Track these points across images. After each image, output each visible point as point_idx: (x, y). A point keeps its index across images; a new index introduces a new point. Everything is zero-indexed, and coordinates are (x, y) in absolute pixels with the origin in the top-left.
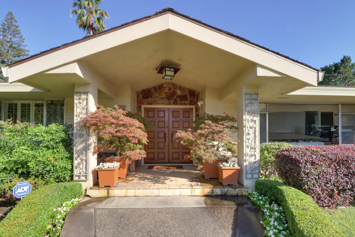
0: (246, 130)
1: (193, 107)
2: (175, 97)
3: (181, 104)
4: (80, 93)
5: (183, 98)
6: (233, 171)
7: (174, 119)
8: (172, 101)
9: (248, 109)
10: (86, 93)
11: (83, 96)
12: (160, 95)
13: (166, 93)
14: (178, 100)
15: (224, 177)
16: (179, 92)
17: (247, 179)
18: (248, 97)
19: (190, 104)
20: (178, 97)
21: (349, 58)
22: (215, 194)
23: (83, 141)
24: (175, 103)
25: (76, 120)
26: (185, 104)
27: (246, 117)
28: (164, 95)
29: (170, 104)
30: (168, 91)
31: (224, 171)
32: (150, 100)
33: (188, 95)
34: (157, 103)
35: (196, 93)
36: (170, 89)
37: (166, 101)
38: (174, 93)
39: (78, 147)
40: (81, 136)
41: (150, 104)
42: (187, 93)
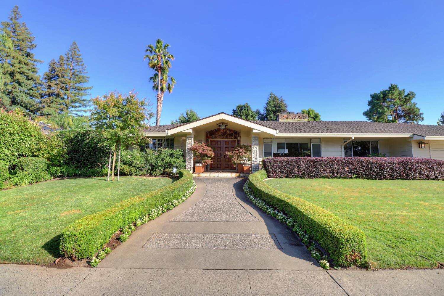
0: (253, 152)
1: (237, 140)
2: (226, 135)
3: (229, 138)
5: (231, 135)
6: (248, 168)
7: (226, 146)
8: (225, 137)
9: (254, 143)
10: (191, 138)
11: (190, 139)
12: (219, 134)
13: (222, 132)
14: (228, 136)
15: (244, 170)
16: (228, 132)
17: (253, 170)
18: (254, 138)
19: (234, 138)
20: (228, 134)
21: (396, 86)
22: (240, 176)
23: (190, 155)
24: (227, 138)
25: (187, 147)
26: (232, 138)
27: (253, 146)
28: (220, 134)
29: (224, 138)
30: (223, 131)
31: (244, 167)
32: (213, 136)
33: (233, 134)
34: (216, 138)
35: (238, 132)
36: (224, 131)
37: (222, 137)
38: (226, 133)
39: (188, 157)
40: (189, 153)
42: (233, 132)
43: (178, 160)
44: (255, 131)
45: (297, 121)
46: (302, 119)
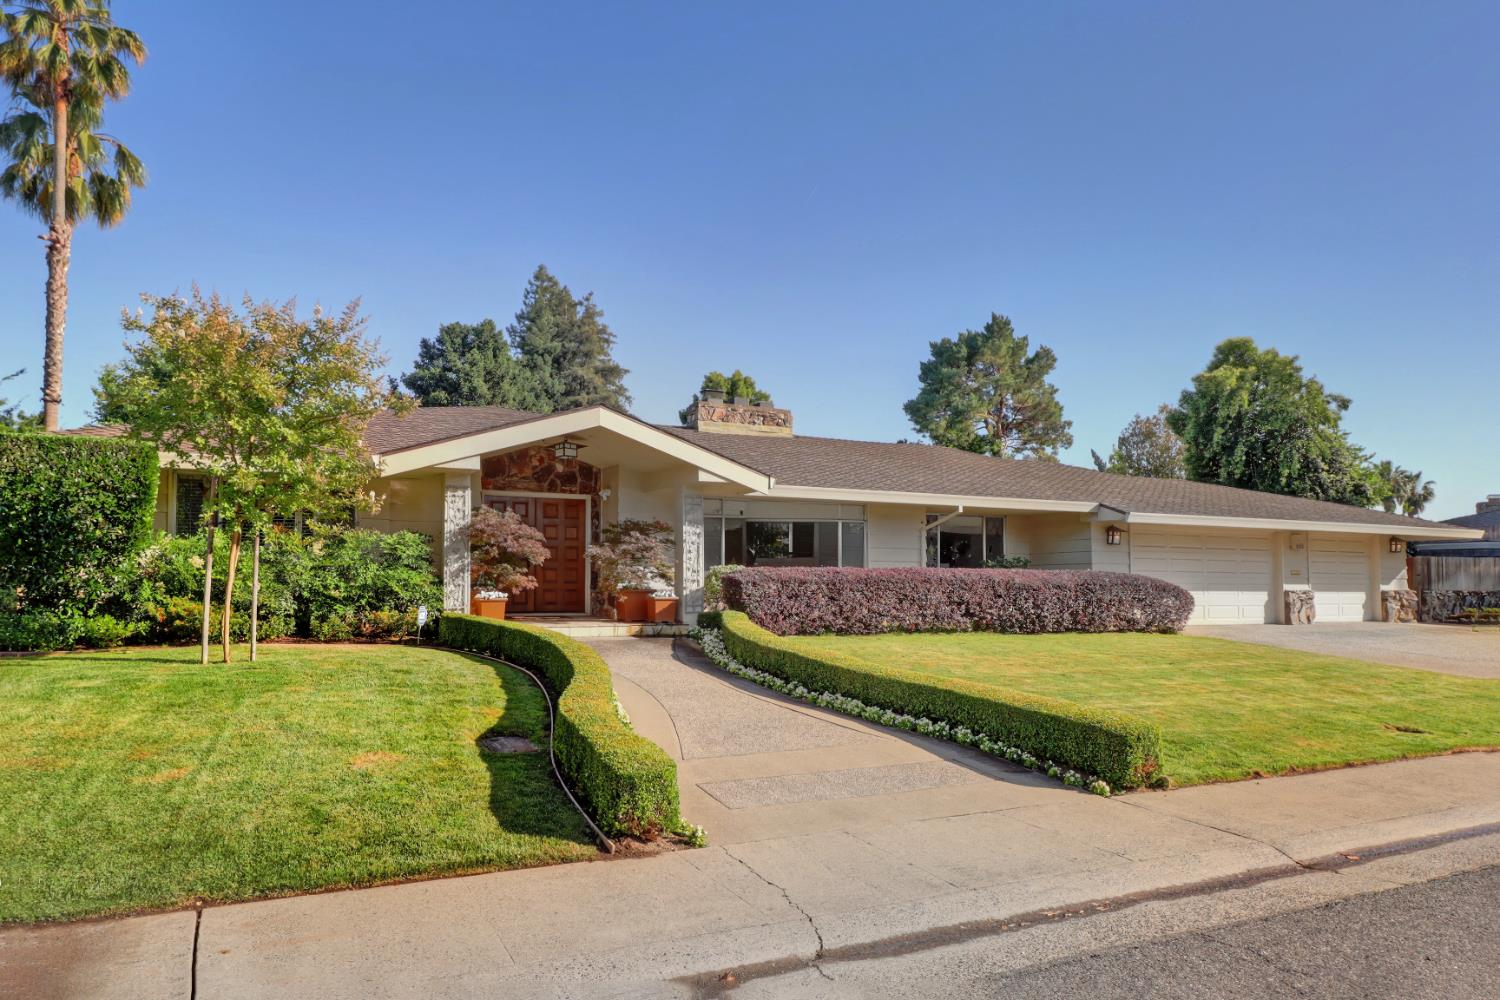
0: (686, 547)
1: (587, 498)
2: (552, 476)
3: (564, 491)
4: (455, 488)
5: (568, 479)
6: (669, 603)
7: (547, 521)
8: (546, 484)
9: (690, 517)
10: (464, 488)
11: (460, 493)
12: (521, 471)
13: (535, 467)
14: (559, 482)
15: (657, 611)
16: (560, 468)
17: (687, 613)
18: (690, 500)
19: (581, 493)
20: (558, 476)
22: (645, 633)
23: (459, 558)
24: (552, 488)
25: (449, 527)
26: (571, 492)
27: (686, 528)
28: (528, 472)
29: (541, 490)
30: (538, 464)
31: (657, 603)
32: (500, 480)
33: (578, 474)
34: (515, 488)
35: (594, 470)
36: (541, 460)
37: (534, 485)
38: (550, 469)
39: (451, 567)
40: (455, 551)
41: (500, 489)
42: (576, 470)
43: (415, 578)
44: (703, 477)
45: (757, 434)
46: (775, 428)
